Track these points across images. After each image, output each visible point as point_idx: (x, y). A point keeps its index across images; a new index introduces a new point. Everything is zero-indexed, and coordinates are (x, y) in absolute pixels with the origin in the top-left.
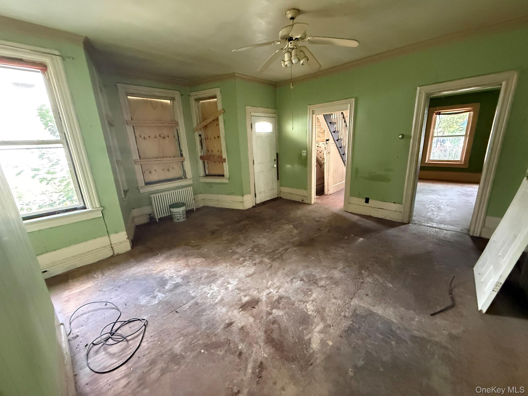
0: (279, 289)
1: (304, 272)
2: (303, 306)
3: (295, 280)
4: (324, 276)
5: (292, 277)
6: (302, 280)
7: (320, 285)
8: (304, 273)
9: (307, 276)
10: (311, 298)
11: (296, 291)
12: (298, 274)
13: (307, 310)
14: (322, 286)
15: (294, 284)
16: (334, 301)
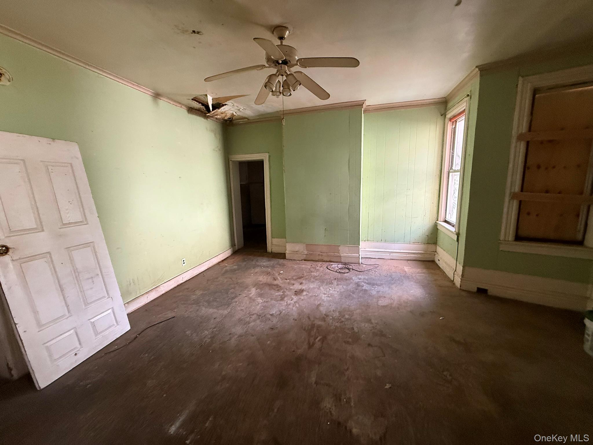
0: (287, 304)
1: (272, 323)
2: (264, 300)
3: (278, 313)
4: (252, 324)
5: (282, 315)
6: (272, 315)
7: (255, 315)
8: (272, 321)
9: (268, 320)
10: (260, 305)
11: (273, 306)
12: (277, 319)
13: (261, 299)
14: (253, 315)
15: (277, 310)
16: (243, 308)
